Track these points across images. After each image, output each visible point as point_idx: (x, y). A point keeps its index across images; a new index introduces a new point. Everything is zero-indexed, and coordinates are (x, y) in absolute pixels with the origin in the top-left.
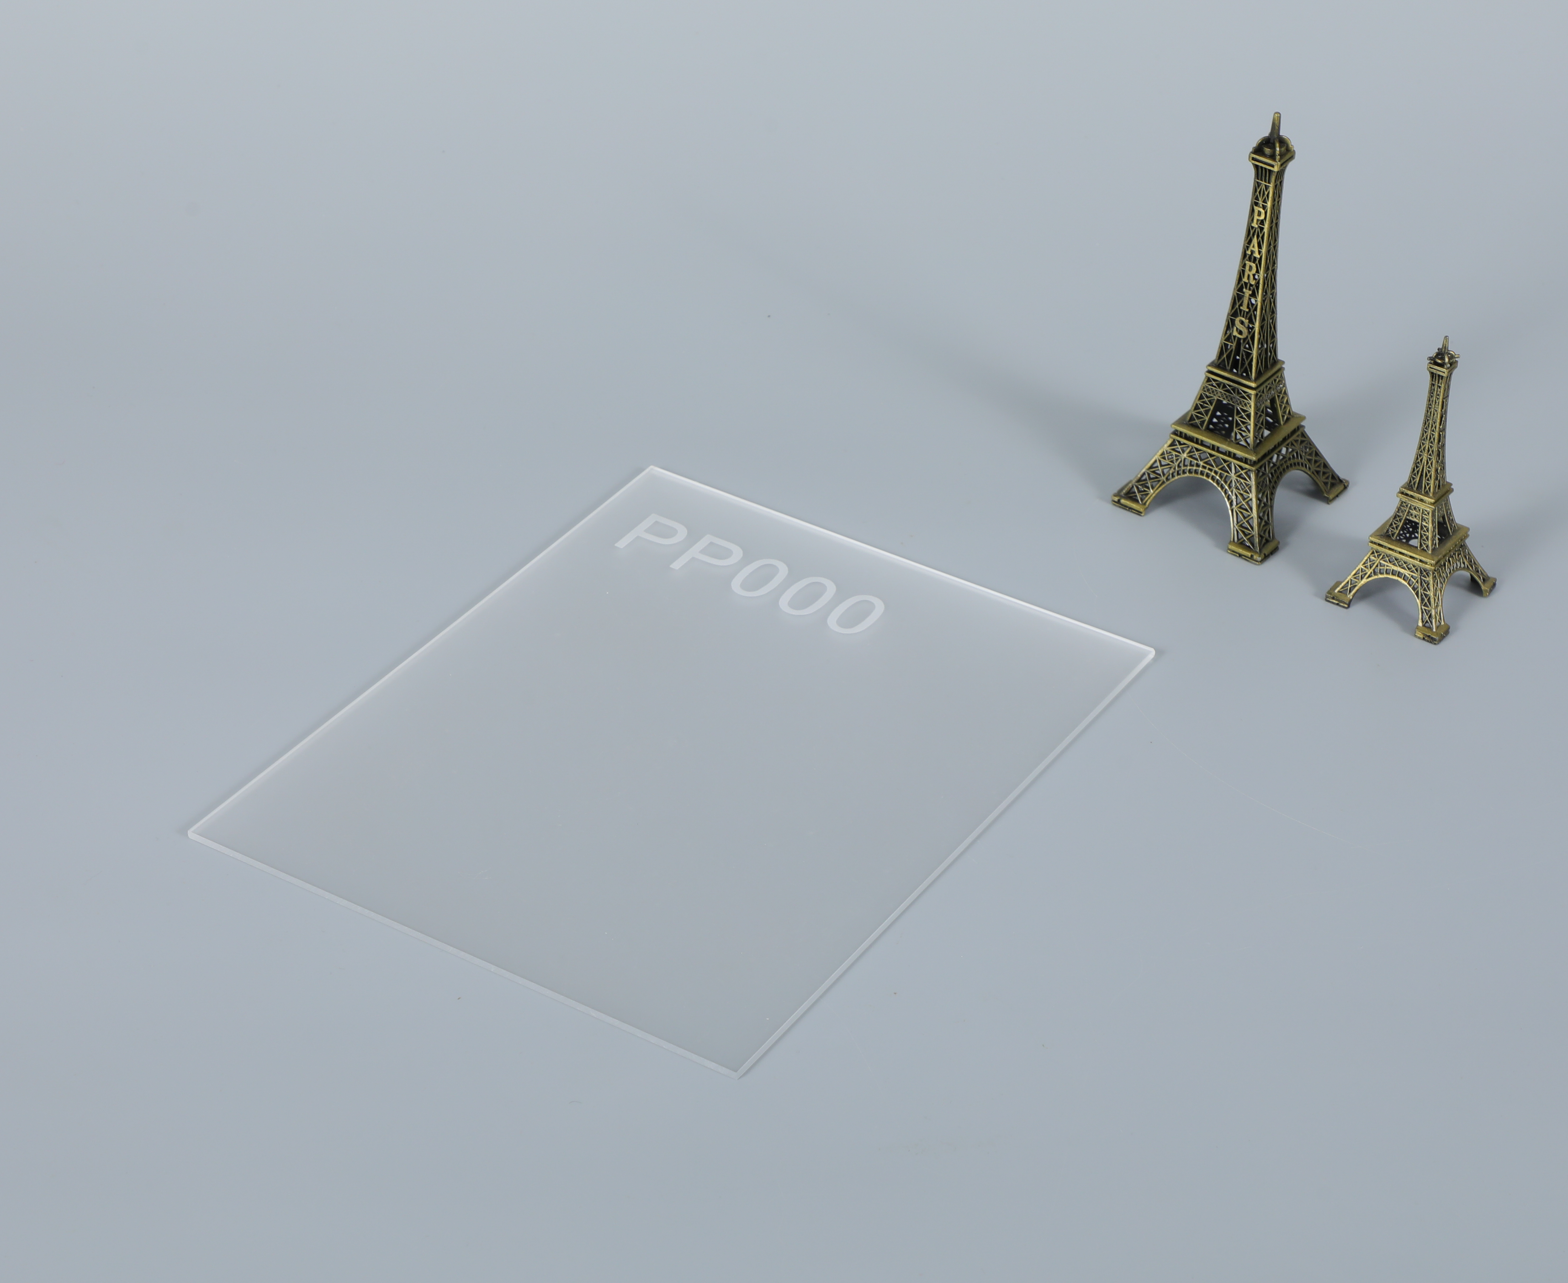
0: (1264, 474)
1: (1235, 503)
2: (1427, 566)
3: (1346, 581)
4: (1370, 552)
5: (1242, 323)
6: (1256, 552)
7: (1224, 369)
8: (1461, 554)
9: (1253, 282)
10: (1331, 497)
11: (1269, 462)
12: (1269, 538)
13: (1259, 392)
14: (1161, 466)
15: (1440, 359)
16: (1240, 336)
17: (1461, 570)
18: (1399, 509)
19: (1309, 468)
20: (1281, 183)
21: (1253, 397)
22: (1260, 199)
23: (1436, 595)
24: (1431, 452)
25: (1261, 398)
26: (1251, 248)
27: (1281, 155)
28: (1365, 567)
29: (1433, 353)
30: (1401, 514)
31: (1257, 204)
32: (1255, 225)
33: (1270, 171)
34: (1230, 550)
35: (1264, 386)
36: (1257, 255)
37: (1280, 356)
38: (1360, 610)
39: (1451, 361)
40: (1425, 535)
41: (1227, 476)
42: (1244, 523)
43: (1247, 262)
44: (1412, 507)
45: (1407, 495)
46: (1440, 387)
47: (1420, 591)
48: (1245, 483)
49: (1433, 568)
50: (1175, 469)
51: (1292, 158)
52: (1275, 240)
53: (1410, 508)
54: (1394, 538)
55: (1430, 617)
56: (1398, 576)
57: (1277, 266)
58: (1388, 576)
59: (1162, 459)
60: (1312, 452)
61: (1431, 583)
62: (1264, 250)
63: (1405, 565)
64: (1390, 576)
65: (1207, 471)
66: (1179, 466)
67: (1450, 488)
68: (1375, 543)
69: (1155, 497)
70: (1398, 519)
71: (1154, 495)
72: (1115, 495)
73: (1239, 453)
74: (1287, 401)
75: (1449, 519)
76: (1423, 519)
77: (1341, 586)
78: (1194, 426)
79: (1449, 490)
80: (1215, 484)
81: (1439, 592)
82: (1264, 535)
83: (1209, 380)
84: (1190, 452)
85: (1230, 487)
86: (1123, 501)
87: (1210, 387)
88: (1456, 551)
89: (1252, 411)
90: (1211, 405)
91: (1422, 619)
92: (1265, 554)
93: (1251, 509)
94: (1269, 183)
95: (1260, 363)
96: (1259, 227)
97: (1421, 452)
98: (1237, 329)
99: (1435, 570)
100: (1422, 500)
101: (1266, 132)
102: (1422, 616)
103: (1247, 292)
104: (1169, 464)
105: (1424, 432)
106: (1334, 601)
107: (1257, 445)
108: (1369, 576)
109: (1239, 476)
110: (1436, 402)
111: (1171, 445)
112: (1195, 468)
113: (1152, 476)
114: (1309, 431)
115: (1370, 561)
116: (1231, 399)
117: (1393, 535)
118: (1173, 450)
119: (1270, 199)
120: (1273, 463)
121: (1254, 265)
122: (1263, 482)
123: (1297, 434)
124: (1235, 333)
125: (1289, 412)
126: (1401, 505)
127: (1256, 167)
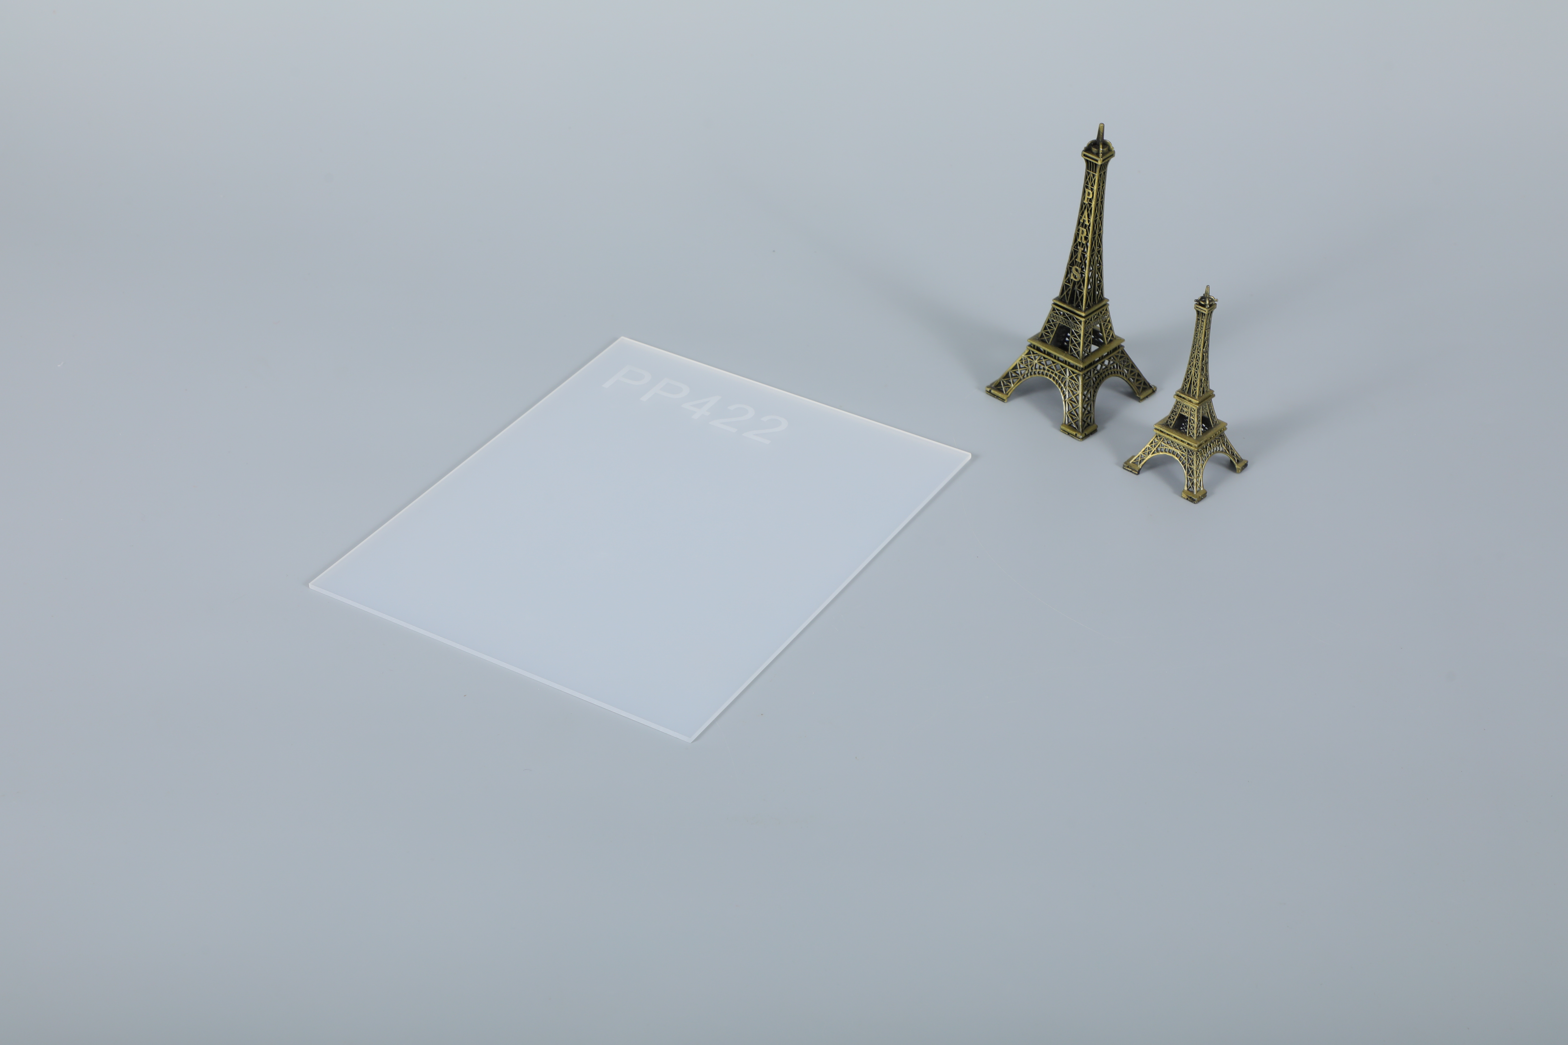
0: (1089, 378)
1: (1067, 396)
2: (1192, 448)
3: (1138, 455)
4: (1155, 436)
5: (1077, 270)
6: (1079, 432)
7: (1064, 302)
8: (1220, 441)
9: (1084, 242)
10: (1142, 397)
11: (1094, 370)
12: (1090, 423)
13: (1088, 319)
14: (1020, 368)
15: (1203, 301)
16: (1075, 280)
17: (1220, 452)
18: (1175, 407)
19: (1126, 376)
20: (1104, 173)
21: (1083, 323)
22: (1089, 184)
23: (1198, 469)
24: (1197, 367)
25: (1089, 324)
26: (1083, 218)
27: (1104, 154)
28: (1151, 446)
29: (1198, 297)
30: (1177, 410)
31: (1087, 187)
32: (1086, 202)
33: (1096, 164)
34: (1062, 429)
35: (1092, 315)
36: (1087, 223)
37: (1106, 295)
38: (1147, 477)
39: (1211, 303)
40: (1192, 426)
41: (1063, 377)
42: (1072, 411)
43: (1080, 228)
44: (1184, 406)
45: (1180, 397)
46: (1203, 321)
47: (1187, 465)
48: (1075, 383)
49: (1196, 449)
50: (1029, 371)
51: (1112, 156)
52: (1101, 214)
53: (1183, 406)
54: (1171, 427)
55: (1193, 484)
56: (1173, 454)
57: (1103, 232)
58: (1166, 454)
59: (1021, 364)
60: (1129, 365)
61: (1195, 460)
62: (1092, 220)
63: (1178, 447)
64: (1168, 454)
65: (1050, 373)
66: (1032, 369)
67: (1212, 394)
68: (1158, 430)
69: (1015, 389)
70: (1174, 413)
71: (1014, 389)
72: (988, 387)
73: (1072, 362)
74: (1111, 327)
75: (1212, 416)
76: (1191, 415)
77: (1134, 459)
78: (1043, 341)
79: (1213, 396)
80: (1055, 383)
81: (1200, 466)
82: (1086, 421)
83: (1054, 309)
84: (1040, 359)
85: (1065, 385)
86: (992, 391)
87: (1055, 314)
88: (1216, 439)
89: (1082, 333)
90: (1055, 326)
91: (1187, 485)
92: (1085, 434)
93: (1078, 401)
94: (1095, 172)
95: (1089, 299)
96: (1089, 203)
97: (1191, 367)
98: (1073, 274)
99: (1198, 451)
100: (1190, 401)
101: (1095, 138)
102: (1188, 483)
103: (1080, 249)
104: (1025, 367)
105: (1193, 352)
106: (1129, 469)
107: (1084, 358)
108: (1153, 453)
109: (1072, 378)
110: (1200, 332)
111: (1027, 354)
112: (1042, 371)
113: (1013, 375)
114: (1127, 350)
115: (1155, 443)
116: (1068, 323)
117: (1171, 424)
118: (1029, 357)
119: (1096, 184)
120: (1097, 370)
121: (1085, 230)
122: (1088, 383)
123: (1118, 351)
124: (1072, 277)
125: (1113, 335)
126: (1177, 404)
127: (1087, 161)
